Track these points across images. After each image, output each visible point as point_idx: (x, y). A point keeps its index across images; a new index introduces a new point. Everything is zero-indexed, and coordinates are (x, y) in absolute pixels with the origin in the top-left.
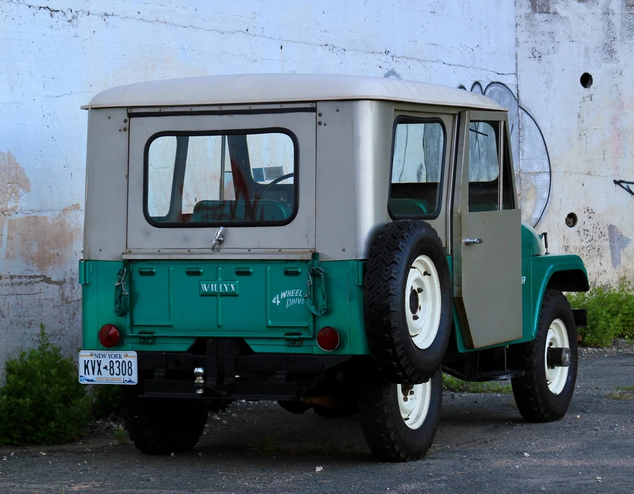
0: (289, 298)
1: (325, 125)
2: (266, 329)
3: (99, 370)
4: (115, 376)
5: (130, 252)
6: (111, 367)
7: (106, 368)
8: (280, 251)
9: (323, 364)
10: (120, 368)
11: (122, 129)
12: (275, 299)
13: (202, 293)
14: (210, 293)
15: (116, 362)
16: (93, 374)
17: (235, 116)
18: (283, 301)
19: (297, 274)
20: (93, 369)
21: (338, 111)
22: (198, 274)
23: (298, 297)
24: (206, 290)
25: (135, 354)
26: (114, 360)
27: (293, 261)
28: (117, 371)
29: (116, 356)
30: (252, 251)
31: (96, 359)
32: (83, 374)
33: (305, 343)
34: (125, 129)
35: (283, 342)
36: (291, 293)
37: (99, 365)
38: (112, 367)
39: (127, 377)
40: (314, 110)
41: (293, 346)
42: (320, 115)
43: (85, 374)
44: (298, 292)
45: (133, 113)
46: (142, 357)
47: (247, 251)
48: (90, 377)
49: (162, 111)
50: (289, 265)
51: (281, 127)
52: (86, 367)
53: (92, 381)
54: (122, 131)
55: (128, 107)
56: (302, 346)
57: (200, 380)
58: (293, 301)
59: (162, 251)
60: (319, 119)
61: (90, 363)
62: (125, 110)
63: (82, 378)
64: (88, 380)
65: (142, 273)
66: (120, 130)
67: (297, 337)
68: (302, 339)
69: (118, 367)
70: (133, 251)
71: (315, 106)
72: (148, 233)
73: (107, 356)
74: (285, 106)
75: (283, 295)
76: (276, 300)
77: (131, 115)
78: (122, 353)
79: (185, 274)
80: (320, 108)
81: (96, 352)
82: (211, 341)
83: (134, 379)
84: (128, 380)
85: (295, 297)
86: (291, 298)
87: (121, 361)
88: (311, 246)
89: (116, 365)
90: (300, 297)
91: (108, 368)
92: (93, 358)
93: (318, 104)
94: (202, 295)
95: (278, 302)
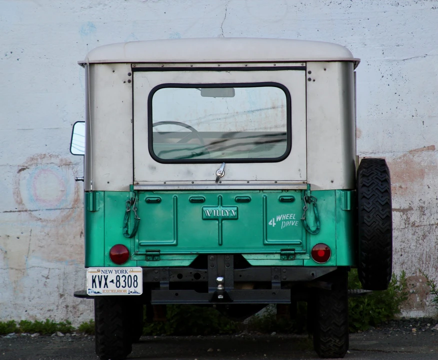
0: (284, 220)
1: (314, 81)
2: (263, 246)
3: (106, 284)
4: (121, 288)
5: (138, 184)
6: (117, 281)
7: (112, 281)
8: (276, 182)
9: (313, 274)
10: (126, 281)
11: (127, 81)
12: (271, 221)
13: (204, 217)
14: (212, 217)
15: (122, 277)
16: (100, 287)
17: (231, 72)
18: (279, 224)
19: (292, 200)
20: (100, 283)
21: (325, 70)
22: (201, 201)
23: (292, 220)
24: (209, 215)
25: (140, 269)
26: (121, 275)
27: (288, 190)
28: (123, 284)
29: (122, 272)
30: (250, 182)
31: (103, 274)
32: (91, 288)
33: (298, 257)
34: (129, 81)
35: (278, 256)
36: (285, 217)
37: (106, 279)
38: (119, 281)
39: (132, 289)
40: (304, 68)
41: (288, 260)
42: (310, 72)
43: (93, 287)
44: (292, 216)
45: (137, 67)
46: (146, 272)
47: (246, 182)
48: (98, 289)
49: (164, 67)
50: (284, 194)
51: (274, 81)
52: (94, 281)
53: (98, 292)
54: (127, 83)
55: (132, 63)
56: (295, 259)
57: (220, 287)
58: (288, 223)
59: (167, 183)
60: (309, 76)
61: (97, 278)
62: (130, 65)
63: (90, 291)
64: (95, 293)
65: (149, 202)
66: (125, 82)
67: (293, 252)
68: (295, 254)
69: (124, 281)
70: (140, 183)
71: (304, 65)
72: (153, 168)
73: (114, 272)
74: (278, 65)
75: (279, 218)
76: (272, 223)
77: (134, 70)
78: (129, 269)
79: (189, 202)
80: (310, 67)
81: (104, 269)
82: (212, 257)
83: (139, 290)
84: (133, 291)
85: (289, 220)
86: (286, 220)
87: (127, 275)
88: (304, 178)
89: (122, 279)
90: (293, 220)
91: (115, 281)
92: (100, 274)
93: (308, 63)
94: (204, 219)
95: (274, 224)
